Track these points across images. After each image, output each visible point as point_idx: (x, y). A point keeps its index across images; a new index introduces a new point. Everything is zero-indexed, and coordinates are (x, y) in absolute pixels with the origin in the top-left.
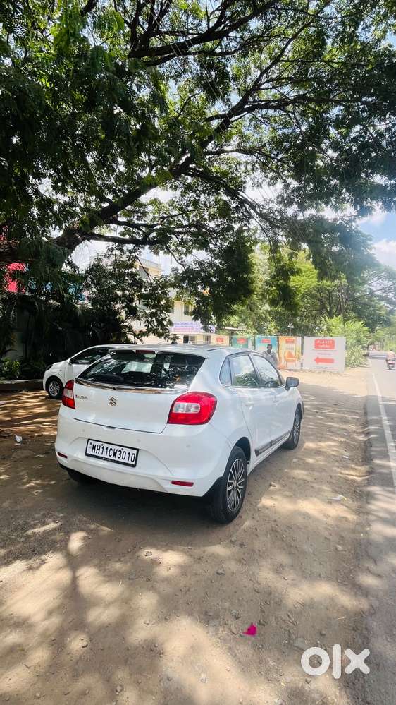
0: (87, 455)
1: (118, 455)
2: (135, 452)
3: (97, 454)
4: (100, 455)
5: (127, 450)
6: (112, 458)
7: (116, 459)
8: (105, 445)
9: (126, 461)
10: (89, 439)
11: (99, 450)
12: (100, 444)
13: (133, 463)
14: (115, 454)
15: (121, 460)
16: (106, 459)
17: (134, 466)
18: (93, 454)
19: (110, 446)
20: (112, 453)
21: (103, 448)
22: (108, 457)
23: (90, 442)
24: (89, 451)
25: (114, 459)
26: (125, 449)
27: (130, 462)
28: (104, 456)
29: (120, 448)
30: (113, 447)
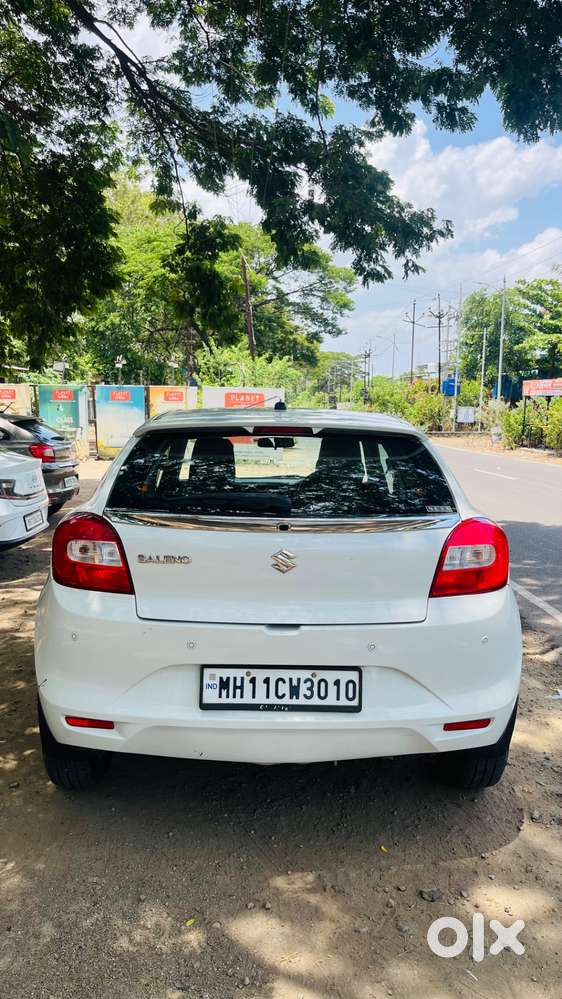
0: (204, 707)
1: (303, 689)
2: (354, 676)
3: (238, 700)
4: (248, 699)
5: (331, 676)
6: (286, 701)
7: (302, 701)
8: (260, 675)
9: (331, 701)
10: (204, 667)
11: (241, 688)
12: (240, 673)
13: (355, 703)
14: (294, 691)
15: (315, 701)
16: (270, 708)
17: (357, 709)
18: (224, 700)
19: (274, 675)
20: (284, 689)
21: (253, 681)
22: (274, 700)
23: (207, 672)
24: (211, 696)
25: (294, 702)
26: (321, 674)
27: (344, 702)
28: (261, 699)
29: (305, 674)
30: (286, 674)
